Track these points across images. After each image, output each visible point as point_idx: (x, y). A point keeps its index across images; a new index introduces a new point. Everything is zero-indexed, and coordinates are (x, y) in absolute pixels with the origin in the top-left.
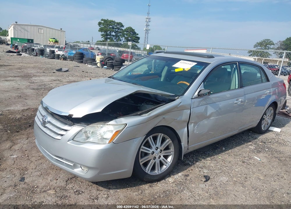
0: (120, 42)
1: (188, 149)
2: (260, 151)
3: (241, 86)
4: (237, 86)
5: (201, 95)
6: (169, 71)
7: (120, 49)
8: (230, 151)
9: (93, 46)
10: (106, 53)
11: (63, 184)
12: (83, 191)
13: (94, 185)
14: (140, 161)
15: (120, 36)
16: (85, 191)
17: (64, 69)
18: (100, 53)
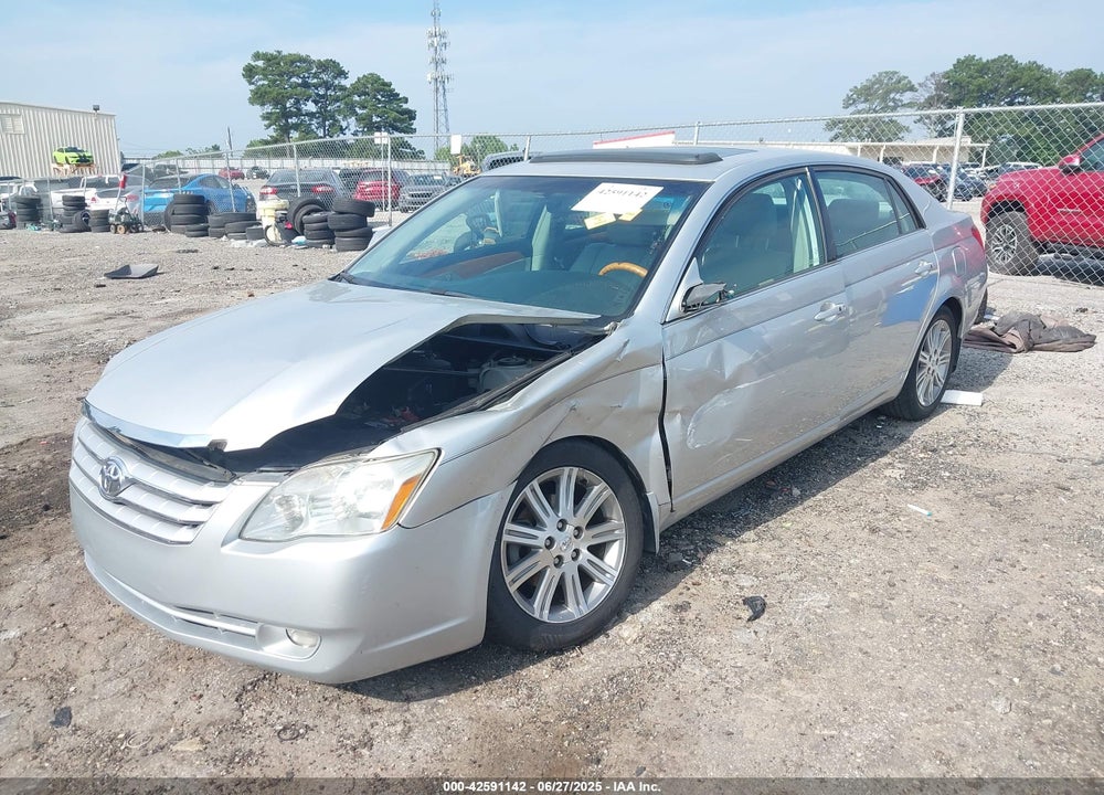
0: (342, 137)
1: (672, 511)
2: (925, 484)
3: (830, 255)
4: (816, 256)
5: (694, 306)
6: (556, 229)
7: (343, 163)
8: (819, 497)
9: (235, 164)
10: (293, 187)
11: (227, 710)
12: (310, 723)
13: (349, 696)
14: (508, 580)
15: (339, 111)
16: (317, 722)
17: (139, 268)
18: (270, 190)
